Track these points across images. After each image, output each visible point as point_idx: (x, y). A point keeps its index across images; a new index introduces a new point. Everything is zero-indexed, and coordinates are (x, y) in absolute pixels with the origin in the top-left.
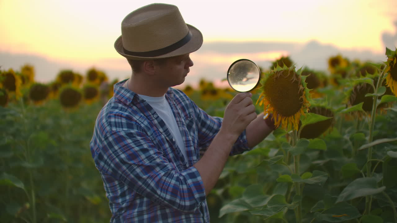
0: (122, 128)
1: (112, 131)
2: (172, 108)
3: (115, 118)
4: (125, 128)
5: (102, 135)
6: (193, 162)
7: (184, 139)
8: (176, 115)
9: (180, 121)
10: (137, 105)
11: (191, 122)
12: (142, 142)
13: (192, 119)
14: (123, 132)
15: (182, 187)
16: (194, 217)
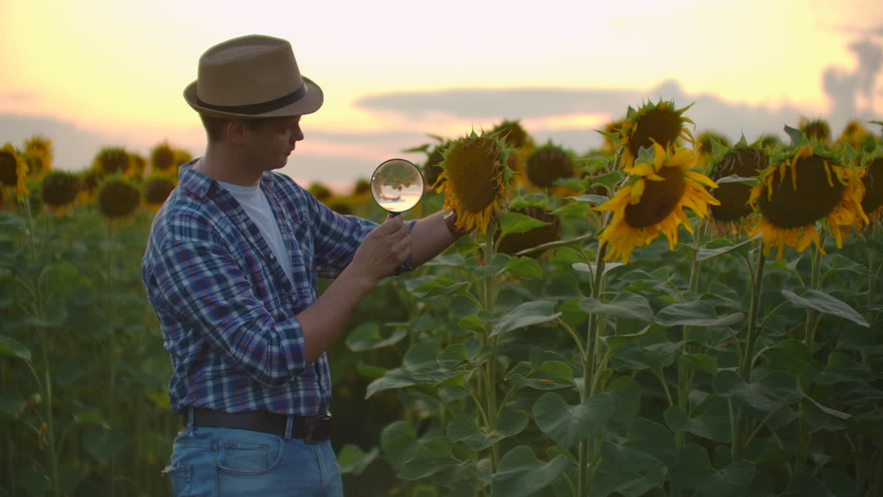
0: (191, 236)
1: (175, 240)
2: (271, 204)
3: (181, 220)
4: (195, 237)
5: (159, 245)
6: (303, 291)
7: (290, 253)
8: (278, 215)
9: (284, 225)
10: (217, 199)
11: (304, 227)
12: (219, 263)
13: (305, 223)
14: (191, 244)
15: (271, 349)
16: (303, 381)
